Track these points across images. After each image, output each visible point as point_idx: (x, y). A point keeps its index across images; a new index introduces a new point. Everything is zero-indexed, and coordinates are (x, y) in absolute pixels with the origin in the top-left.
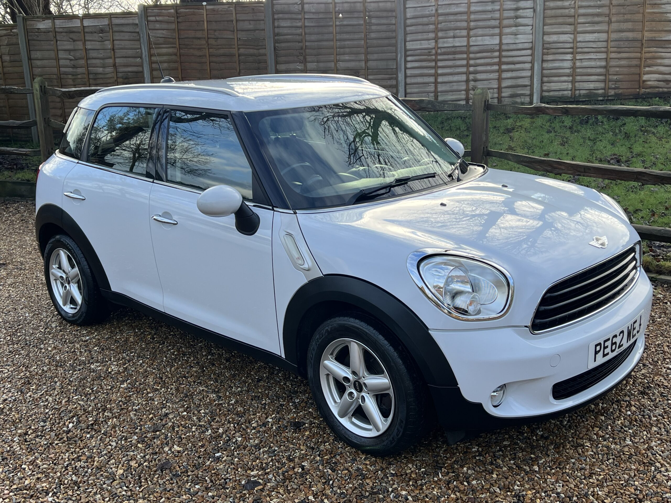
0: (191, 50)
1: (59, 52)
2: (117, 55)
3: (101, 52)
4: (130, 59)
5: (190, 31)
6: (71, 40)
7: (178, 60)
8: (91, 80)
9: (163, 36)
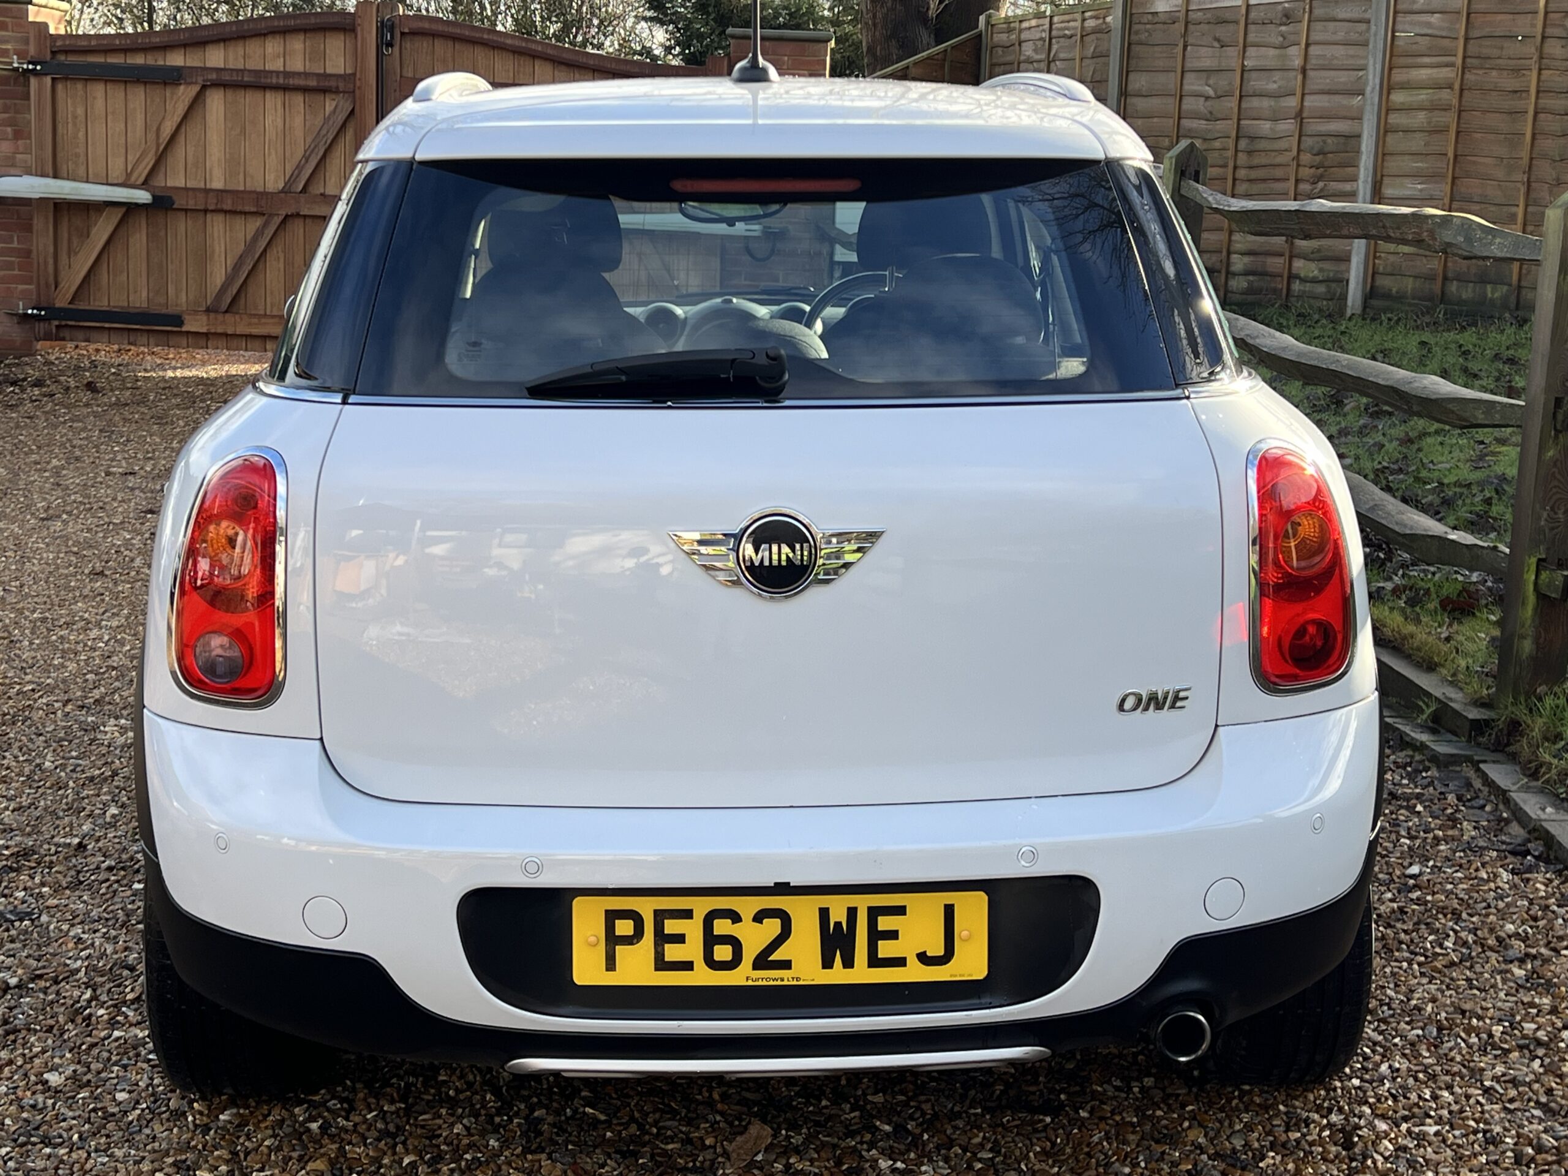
0: (1494, 73)
1: (1188, 75)
2: (1311, 86)
3: (1277, 76)
4: (1337, 98)
5: (1500, 17)
6: (1216, 44)
7: (1455, 102)
8: (1240, 154)
9: (1429, 31)
